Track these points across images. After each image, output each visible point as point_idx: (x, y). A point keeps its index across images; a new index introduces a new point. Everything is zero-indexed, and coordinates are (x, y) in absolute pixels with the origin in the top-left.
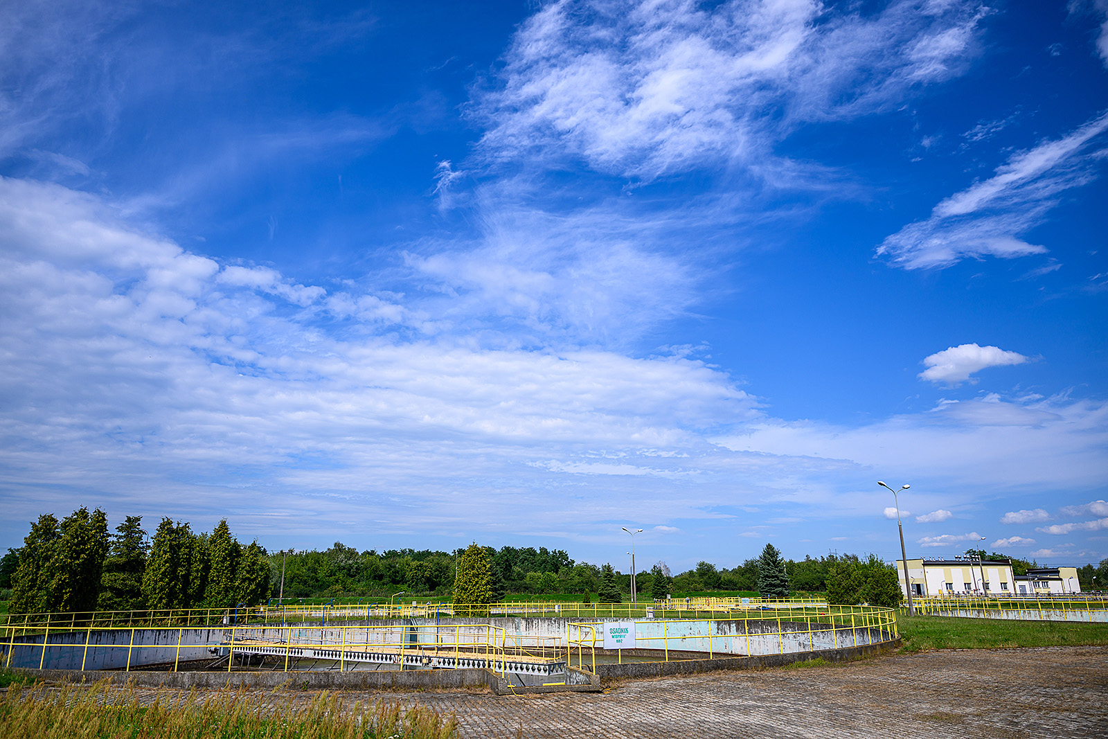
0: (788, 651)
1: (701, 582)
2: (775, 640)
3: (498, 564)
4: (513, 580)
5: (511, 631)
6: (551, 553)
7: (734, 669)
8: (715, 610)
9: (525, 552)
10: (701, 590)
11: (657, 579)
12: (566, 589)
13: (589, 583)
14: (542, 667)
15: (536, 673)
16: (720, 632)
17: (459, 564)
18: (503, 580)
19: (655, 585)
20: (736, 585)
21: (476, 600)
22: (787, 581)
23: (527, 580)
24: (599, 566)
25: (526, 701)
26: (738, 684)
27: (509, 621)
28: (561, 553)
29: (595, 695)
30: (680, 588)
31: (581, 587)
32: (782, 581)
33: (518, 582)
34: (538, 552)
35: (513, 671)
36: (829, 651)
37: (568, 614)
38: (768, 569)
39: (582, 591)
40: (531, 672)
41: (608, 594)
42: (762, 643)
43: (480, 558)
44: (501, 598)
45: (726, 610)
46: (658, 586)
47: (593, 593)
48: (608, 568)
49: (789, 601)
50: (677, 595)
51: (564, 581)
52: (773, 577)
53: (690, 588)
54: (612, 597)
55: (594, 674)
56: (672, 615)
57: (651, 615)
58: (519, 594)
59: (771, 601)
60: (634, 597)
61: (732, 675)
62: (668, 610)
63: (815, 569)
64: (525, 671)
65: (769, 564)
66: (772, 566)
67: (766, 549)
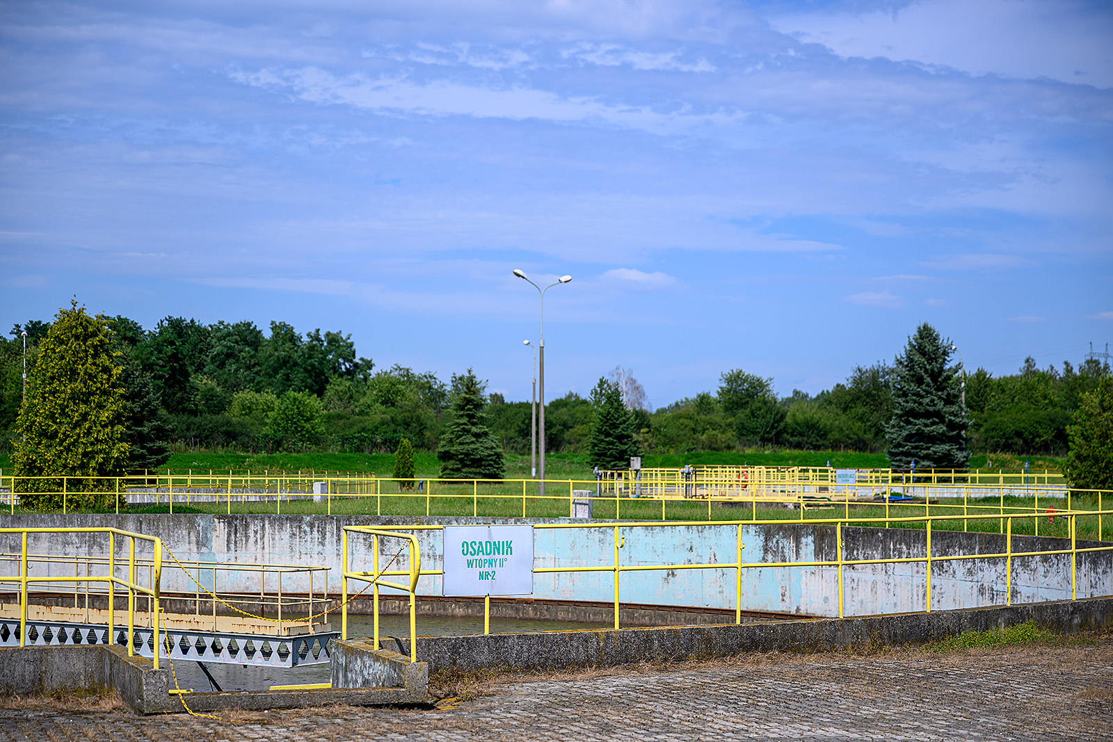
0: (948, 605)
1: (730, 425)
2: (917, 580)
3: (148, 367)
4: (194, 413)
5: (185, 550)
6: (305, 339)
7: (798, 650)
8: (760, 499)
9: (229, 334)
10: (729, 448)
11: (606, 417)
12: (345, 440)
13: (414, 426)
14: (275, 646)
15: (258, 660)
16: (770, 557)
17: (33, 364)
18: (163, 412)
19: (600, 431)
20: (824, 436)
21: (83, 466)
22: (964, 426)
23: (233, 414)
24: (444, 379)
25: (220, 729)
26: (803, 688)
27: (178, 524)
28: (333, 340)
29: (412, 714)
30: (670, 442)
31: (389, 435)
32: (952, 426)
33: (207, 420)
34: (267, 334)
35: (193, 655)
36: (1055, 607)
37: (349, 508)
38: (918, 395)
39: (392, 444)
40: (241, 658)
41: (467, 454)
42: (881, 587)
43: (95, 347)
44: (158, 463)
45: (789, 500)
46: (608, 435)
47: (423, 453)
48: (469, 385)
49: (964, 480)
50: (660, 459)
51: (340, 417)
52: (927, 415)
53: (697, 442)
54: (477, 463)
55: (413, 659)
56: (641, 512)
57: (583, 513)
58: (210, 453)
59: (918, 480)
60: (538, 465)
61: (790, 664)
62: (632, 498)
63: (1045, 397)
64: (225, 656)
65: (920, 381)
66: (928, 385)
67: (916, 340)
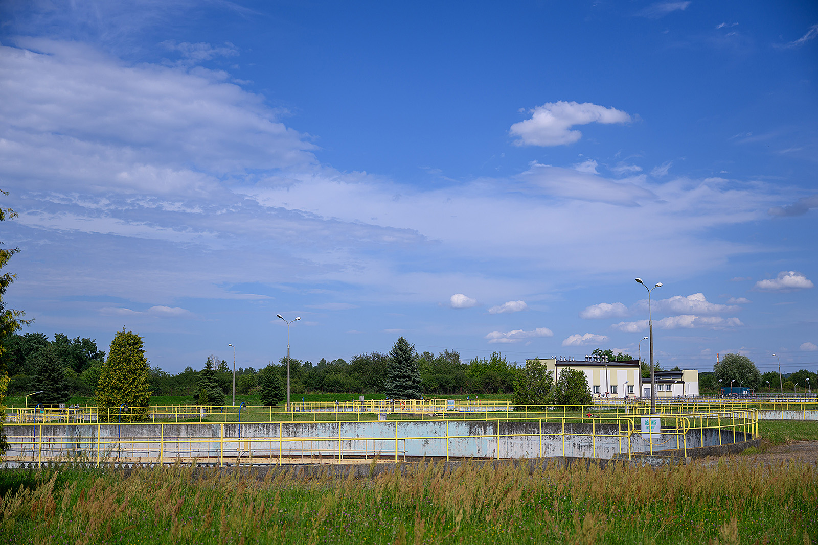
2: (542, 442)
6: (72, 342)
16: (472, 434)
22: (419, 382)
32: (414, 381)
38: (400, 368)
42: (525, 446)
52: (404, 377)
54: (212, 399)
57: (383, 419)
65: (400, 362)
66: (404, 364)
67: (398, 345)
